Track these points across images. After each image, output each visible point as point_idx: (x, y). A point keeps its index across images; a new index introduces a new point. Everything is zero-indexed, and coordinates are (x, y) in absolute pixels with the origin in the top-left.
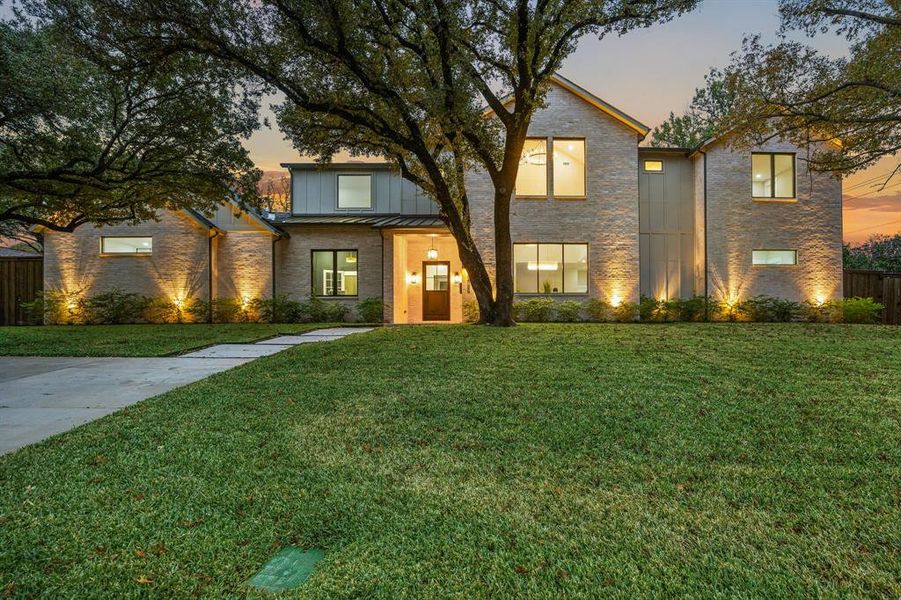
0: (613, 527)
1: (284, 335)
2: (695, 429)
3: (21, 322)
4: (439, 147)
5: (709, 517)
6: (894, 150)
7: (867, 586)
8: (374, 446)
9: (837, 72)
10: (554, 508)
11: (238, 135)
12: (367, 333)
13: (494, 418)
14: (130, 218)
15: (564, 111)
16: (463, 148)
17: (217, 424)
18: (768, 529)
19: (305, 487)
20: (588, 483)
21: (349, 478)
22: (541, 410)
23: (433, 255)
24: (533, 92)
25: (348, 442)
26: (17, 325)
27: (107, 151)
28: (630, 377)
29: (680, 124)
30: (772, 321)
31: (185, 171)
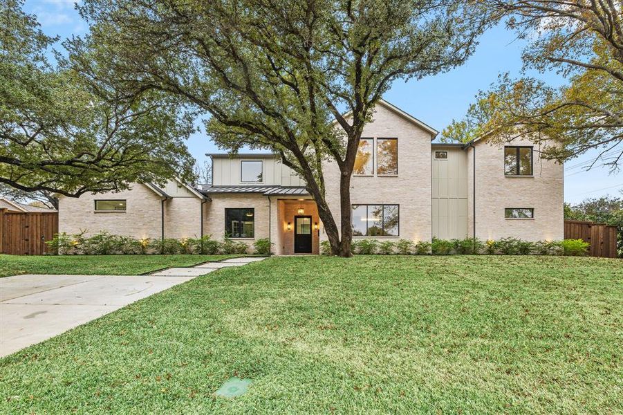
0: (406, 369)
1: (211, 262)
2: (458, 319)
3: (44, 253)
4: (306, 145)
5: (460, 365)
6: (597, 145)
7: (540, 399)
8: (274, 326)
9: (560, 94)
10: (375, 359)
11: (182, 137)
12: (262, 261)
13: (341, 312)
14: (114, 189)
15: (384, 121)
16: (321, 148)
17: (184, 314)
18: (491, 372)
19: (238, 348)
20: (394, 347)
21: (261, 343)
22: (369, 307)
23: (301, 212)
24: (365, 113)
25: (258, 324)
26: (41, 254)
27: (103, 148)
28: (422, 289)
29: (459, 127)
30: (516, 254)
31: (148, 161)
